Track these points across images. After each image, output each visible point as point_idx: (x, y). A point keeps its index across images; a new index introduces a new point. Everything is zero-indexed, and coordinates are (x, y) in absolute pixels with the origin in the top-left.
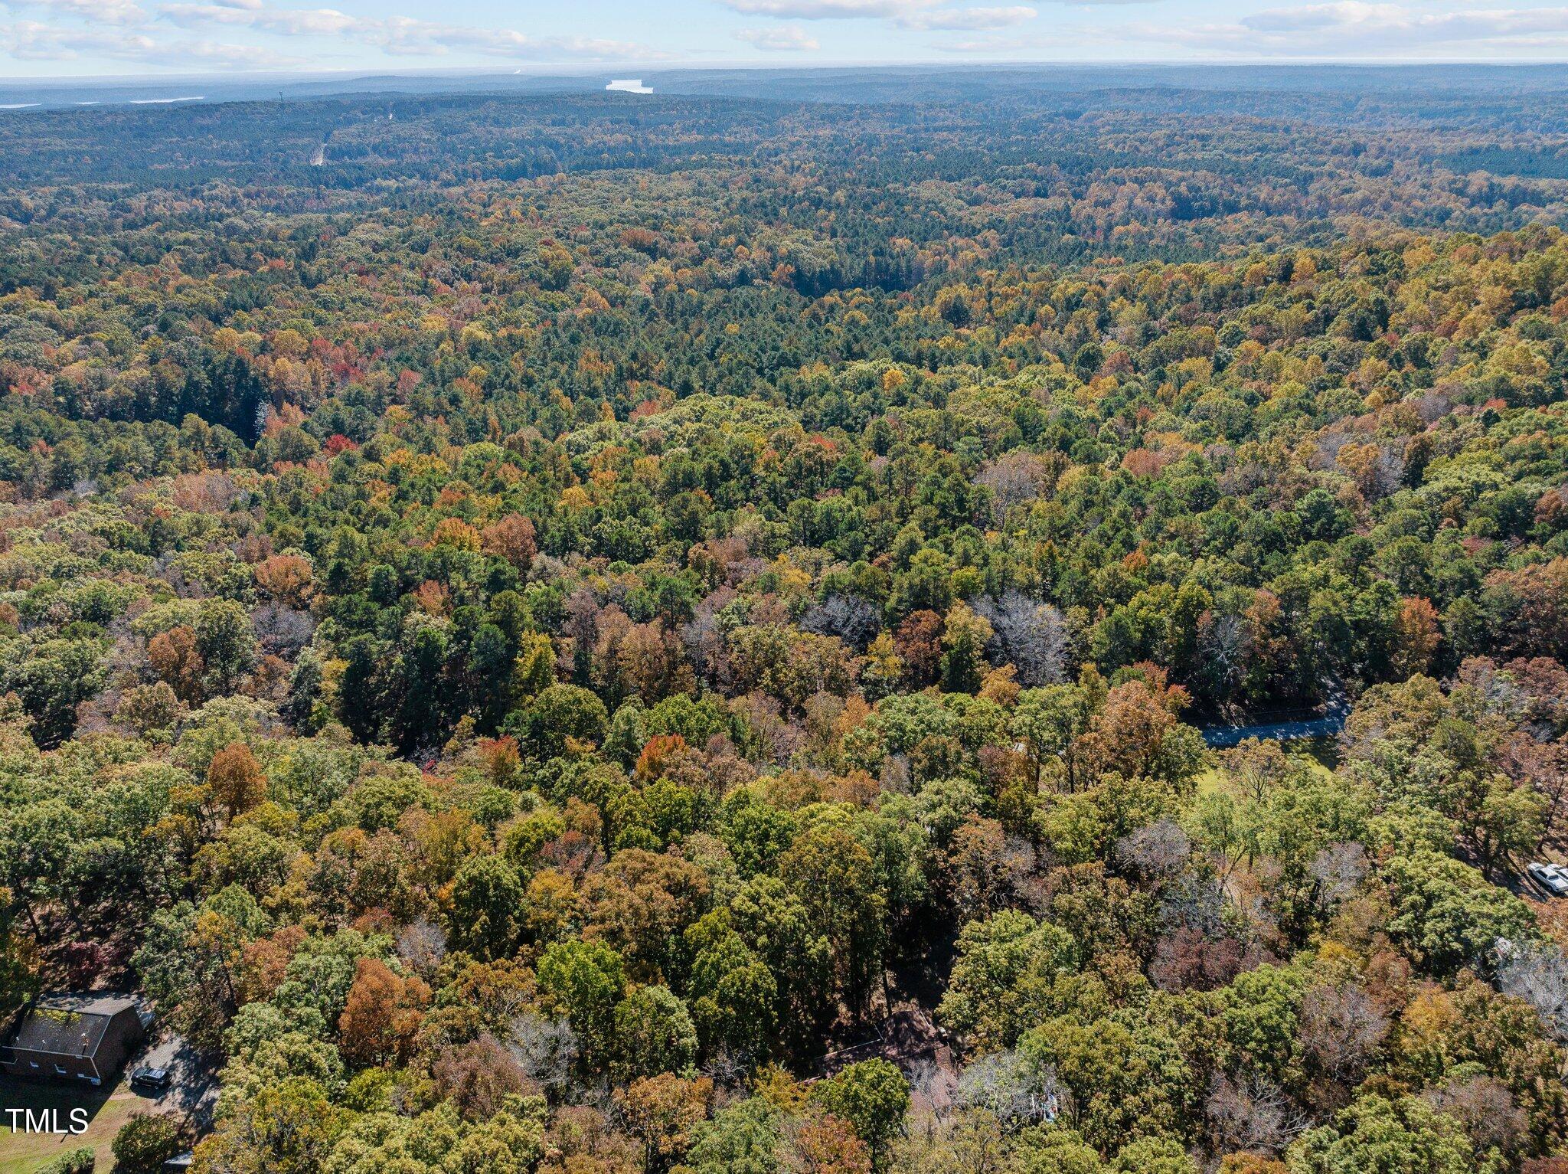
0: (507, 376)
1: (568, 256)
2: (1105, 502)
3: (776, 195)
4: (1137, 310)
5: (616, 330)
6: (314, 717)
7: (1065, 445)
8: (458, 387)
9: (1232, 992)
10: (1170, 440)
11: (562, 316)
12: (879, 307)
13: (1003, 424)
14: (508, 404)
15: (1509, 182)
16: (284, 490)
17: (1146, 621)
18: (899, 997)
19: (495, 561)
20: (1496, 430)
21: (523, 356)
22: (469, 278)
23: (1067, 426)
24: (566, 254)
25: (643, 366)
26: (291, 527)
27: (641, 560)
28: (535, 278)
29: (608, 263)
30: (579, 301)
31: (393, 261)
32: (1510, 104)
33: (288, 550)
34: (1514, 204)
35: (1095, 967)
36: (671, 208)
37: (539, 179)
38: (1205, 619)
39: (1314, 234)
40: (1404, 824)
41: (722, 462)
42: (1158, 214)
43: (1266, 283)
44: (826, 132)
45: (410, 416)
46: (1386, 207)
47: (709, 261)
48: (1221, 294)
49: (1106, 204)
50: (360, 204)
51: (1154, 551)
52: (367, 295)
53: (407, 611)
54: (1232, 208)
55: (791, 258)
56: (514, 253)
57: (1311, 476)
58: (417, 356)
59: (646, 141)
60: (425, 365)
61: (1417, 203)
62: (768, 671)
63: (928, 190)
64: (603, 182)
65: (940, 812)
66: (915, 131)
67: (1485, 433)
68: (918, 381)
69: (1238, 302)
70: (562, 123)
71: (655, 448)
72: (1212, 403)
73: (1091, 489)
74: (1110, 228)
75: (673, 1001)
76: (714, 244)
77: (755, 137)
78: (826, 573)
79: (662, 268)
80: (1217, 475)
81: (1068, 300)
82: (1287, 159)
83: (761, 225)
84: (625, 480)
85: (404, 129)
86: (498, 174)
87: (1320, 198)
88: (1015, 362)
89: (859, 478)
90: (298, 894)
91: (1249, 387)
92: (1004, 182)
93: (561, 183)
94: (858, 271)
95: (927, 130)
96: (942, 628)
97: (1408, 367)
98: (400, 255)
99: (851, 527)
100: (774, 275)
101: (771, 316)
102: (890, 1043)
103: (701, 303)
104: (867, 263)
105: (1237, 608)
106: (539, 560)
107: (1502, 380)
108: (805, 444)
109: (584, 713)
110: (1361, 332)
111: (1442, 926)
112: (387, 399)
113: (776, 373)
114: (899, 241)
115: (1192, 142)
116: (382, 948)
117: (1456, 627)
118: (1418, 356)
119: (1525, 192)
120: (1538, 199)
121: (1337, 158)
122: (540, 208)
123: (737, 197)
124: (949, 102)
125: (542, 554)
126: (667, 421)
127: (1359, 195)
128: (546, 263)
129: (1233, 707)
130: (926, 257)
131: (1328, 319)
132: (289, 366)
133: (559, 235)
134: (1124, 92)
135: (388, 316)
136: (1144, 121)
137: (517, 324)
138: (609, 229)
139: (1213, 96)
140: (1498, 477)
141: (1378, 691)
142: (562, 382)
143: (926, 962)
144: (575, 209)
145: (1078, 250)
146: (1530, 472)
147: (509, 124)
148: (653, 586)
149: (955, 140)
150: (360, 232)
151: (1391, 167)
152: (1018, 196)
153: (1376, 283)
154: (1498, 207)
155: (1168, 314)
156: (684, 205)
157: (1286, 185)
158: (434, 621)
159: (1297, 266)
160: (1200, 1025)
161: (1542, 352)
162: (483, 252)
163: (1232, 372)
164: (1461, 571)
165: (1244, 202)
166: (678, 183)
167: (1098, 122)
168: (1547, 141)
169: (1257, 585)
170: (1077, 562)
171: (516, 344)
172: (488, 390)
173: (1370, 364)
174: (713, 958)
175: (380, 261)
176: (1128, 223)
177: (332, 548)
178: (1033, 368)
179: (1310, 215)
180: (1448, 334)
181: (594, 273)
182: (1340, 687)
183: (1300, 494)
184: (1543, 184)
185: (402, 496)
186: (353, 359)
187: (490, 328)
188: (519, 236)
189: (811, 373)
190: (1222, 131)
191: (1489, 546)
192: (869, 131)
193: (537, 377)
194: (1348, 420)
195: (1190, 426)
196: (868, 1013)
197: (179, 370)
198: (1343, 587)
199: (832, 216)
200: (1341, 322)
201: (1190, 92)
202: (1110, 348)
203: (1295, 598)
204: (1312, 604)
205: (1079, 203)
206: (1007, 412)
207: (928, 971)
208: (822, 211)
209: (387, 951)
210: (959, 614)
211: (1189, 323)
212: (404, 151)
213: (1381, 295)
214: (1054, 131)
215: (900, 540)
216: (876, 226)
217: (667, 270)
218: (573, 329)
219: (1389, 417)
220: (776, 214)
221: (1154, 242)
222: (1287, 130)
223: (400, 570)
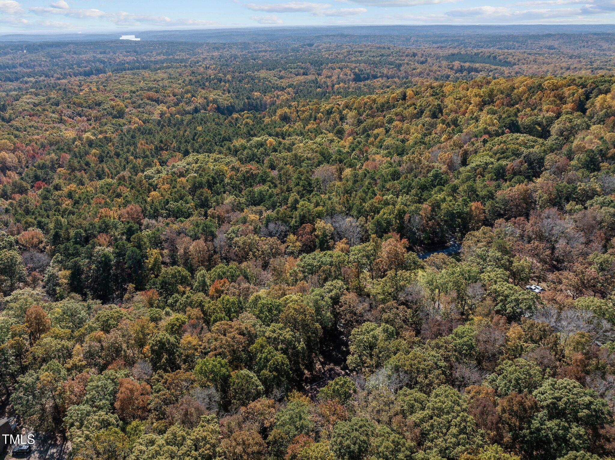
0: (108, 153)
1: (122, 105)
2: (362, 180)
3: (203, 78)
4: (354, 113)
5: (150, 132)
6: (58, 295)
7: (341, 161)
8: (88, 158)
9: (453, 335)
10: (378, 157)
11: (125, 128)
12: (255, 117)
13: (316, 156)
14: (111, 164)
15: (467, 65)
16: (20, 206)
17: (386, 219)
18: (326, 364)
19: (128, 223)
20: (488, 145)
21: (113, 145)
22: (80, 115)
23: (340, 155)
24: (121, 104)
25: (165, 145)
26: (30, 219)
27: (189, 217)
28: (110, 114)
29: (139, 107)
30: (130, 122)
31: (44, 110)
32: (461, 38)
33: (31, 229)
34: (469, 73)
35: (401, 337)
36: (161, 85)
37: (100, 76)
38: (407, 217)
39: (406, 84)
40: (492, 275)
41: (213, 177)
42: (349, 80)
43: (398, 101)
44: (216, 54)
45: (69, 172)
46: (428, 75)
47: (181, 104)
48: (383, 106)
49: (330, 77)
50: (19, 88)
51: (383, 195)
52: (36, 124)
53: (93, 247)
54: (375, 77)
55: (215, 101)
56: (99, 104)
57: (431, 165)
58: (65, 147)
59: (142, 59)
60: (70, 151)
61: (438, 73)
62: (251, 253)
63: (263, 74)
64: (128, 75)
65: (334, 292)
66: (251, 53)
67: (484, 146)
68: (280, 143)
69: (389, 108)
70: (104, 53)
71: (182, 175)
72: (389, 143)
73: (356, 176)
74: (333, 86)
75: (252, 374)
76: (182, 97)
77: (187, 56)
78: (265, 214)
79: (162, 107)
80: (398, 168)
81: (328, 111)
82: (391, 59)
83: (200, 89)
84: (174, 187)
85: (33, 57)
86: (80, 74)
87: (405, 72)
88: (313, 135)
89: (268, 179)
90: (80, 361)
91: (401, 137)
92: (291, 70)
93: (110, 76)
94: (241, 106)
95: (256, 52)
96: (314, 230)
97: (453, 127)
98: (47, 107)
99: (271, 197)
100: (209, 108)
101: (213, 123)
102: (329, 379)
103: (182, 120)
104: (245, 102)
105: (417, 211)
106: (145, 221)
107: (486, 128)
108: (243, 169)
109: (183, 276)
110: (434, 116)
111: (512, 305)
112: (56, 166)
113: (223, 144)
114: (256, 93)
115: (357, 54)
116: (125, 375)
117: (489, 211)
118: (455, 122)
119: (472, 68)
120: (477, 71)
121: (408, 58)
122: (104, 86)
123: (187, 79)
124: (262, 41)
125: (147, 219)
126: (184, 164)
127: (418, 71)
128: (113, 107)
129: (419, 248)
130: (267, 99)
131: (422, 112)
132: (7, 155)
133: (116, 97)
134: (327, 36)
135: (48, 133)
136: (338, 47)
137: (106, 132)
138: (137, 93)
139: (360, 37)
140: (492, 160)
141: (471, 234)
142: (133, 153)
143: (333, 350)
144: (120, 86)
145: (324, 94)
146: (501, 158)
147: (80, 54)
148: (197, 225)
149: (268, 56)
150: (26, 98)
151: (427, 61)
152: (297, 75)
153: (436, 98)
154: (465, 73)
155: (365, 114)
156: (166, 83)
157: (392, 68)
158: (106, 249)
159: (408, 94)
160: (446, 348)
161: (496, 119)
162: (85, 104)
163: (392, 132)
164: (488, 191)
165: (379, 75)
166: (161, 75)
167: (320, 47)
168: (475, 51)
169: (422, 203)
170: (357, 202)
171: (108, 140)
172: (101, 160)
173: (440, 126)
174: (264, 355)
175: (38, 110)
176: (339, 84)
177: (51, 226)
178: (321, 136)
179: (403, 78)
180: (464, 114)
181: (134, 111)
182: (453, 237)
183: (429, 171)
184: (477, 65)
185: (76, 203)
186: (37, 151)
187: (94, 135)
188: (100, 97)
189: (238, 142)
190: (366, 49)
191: (495, 183)
192: (233, 53)
193: (121, 152)
194: (438, 145)
195: (383, 152)
196: (316, 371)
198: (451, 201)
199: (227, 85)
200: (427, 112)
201: (352, 36)
202: (347, 127)
203: (436, 206)
204: (442, 207)
205: (320, 77)
206: (316, 152)
207: (334, 353)
208: (223, 83)
209: (127, 376)
210: (320, 224)
211: (373, 117)
212: (34, 66)
213: (439, 102)
214: (304, 52)
215: (291, 200)
216: (246, 88)
217: (165, 108)
218: (131, 133)
219: (452, 143)
220: (204, 85)
221: (350, 90)
222: (389, 48)
223: (85, 231)
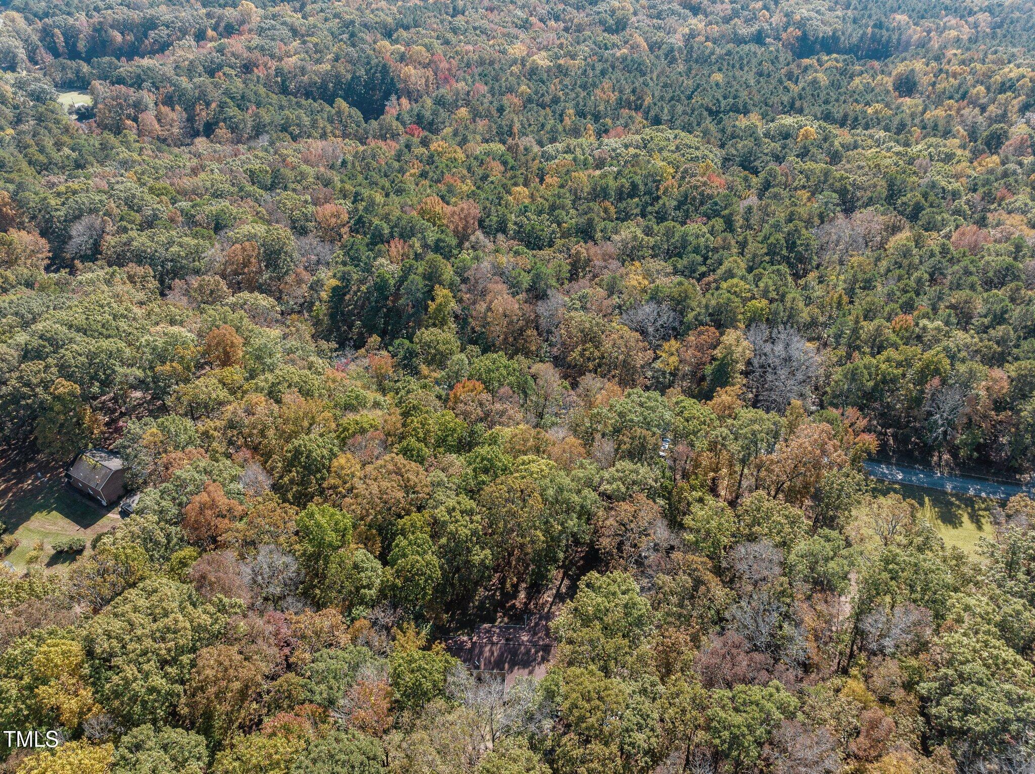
0: (543, 96)
1: (630, 8)
6: (314, 314)
7: (914, 211)
8: (507, 100)
10: (1012, 222)
11: (608, 53)
12: (844, 71)
14: (534, 117)
16: (363, 159)
17: (883, 374)
21: (561, 82)
22: (557, 18)
24: (629, 6)
25: (638, 99)
27: (540, 248)
28: (602, 22)
29: (659, 16)
30: (626, 43)
33: (339, 201)
38: (934, 383)
45: (467, 117)
47: (734, 21)
51: (926, 316)
55: (802, 23)
56: (595, 3)
58: (493, 73)
60: (494, 81)
71: (599, 165)
76: (744, 7)
78: (658, 282)
79: (697, 23)
81: (1004, 84)
89: (726, 212)
94: (855, 39)
96: (716, 344)
99: (694, 250)
100: (784, 36)
102: (529, 631)
104: (864, 34)
106: (476, 236)
113: (725, 117)
114: (899, 17)
125: (479, 232)
126: (619, 145)
128: (613, 13)
129: (946, 456)
130: (916, 33)
132: (413, 71)
135: (490, 42)
137: (573, 56)
142: (578, 104)
148: (531, 269)
158: (389, 266)
169: (999, 365)
171: (562, 71)
172: (526, 105)
174: (403, 543)
178: (934, 140)
181: (646, 22)
185: (425, 174)
186: (454, 71)
187: (553, 57)
189: (748, 121)
193: (563, 98)
196: (536, 604)
197: (349, 67)
202: (1020, 130)
210: (730, 336)
215: (723, 267)
217: (701, 26)
218: (607, 65)
223: (391, 227)
